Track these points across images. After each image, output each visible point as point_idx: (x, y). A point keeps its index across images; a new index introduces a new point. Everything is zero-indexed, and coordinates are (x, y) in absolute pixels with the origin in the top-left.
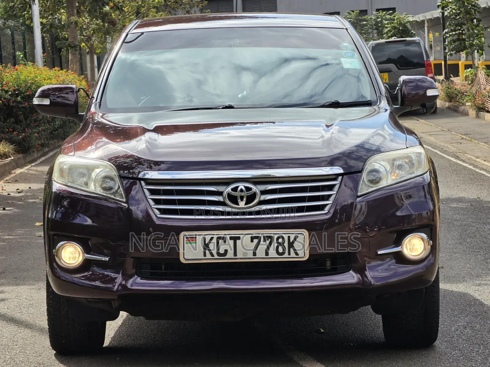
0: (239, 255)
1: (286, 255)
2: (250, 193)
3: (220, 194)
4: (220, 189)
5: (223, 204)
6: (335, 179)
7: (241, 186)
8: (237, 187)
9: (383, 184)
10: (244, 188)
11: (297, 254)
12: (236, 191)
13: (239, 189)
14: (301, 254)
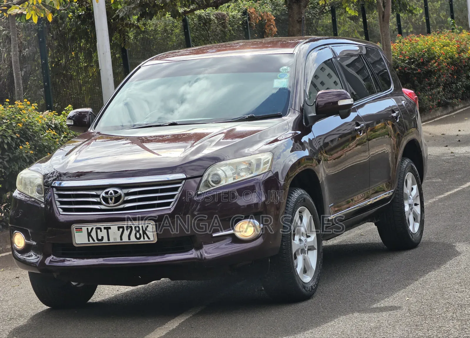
0: (112, 240)
1: (142, 239)
2: (117, 195)
3: (97, 196)
4: (98, 192)
5: (99, 203)
6: (180, 183)
7: (111, 190)
8: (108, 191)
9: (223, 183)
10: (113, 192)
11: (149, 238)
12: (108, 194)
13: (109, 192)
14: (152, 239)
